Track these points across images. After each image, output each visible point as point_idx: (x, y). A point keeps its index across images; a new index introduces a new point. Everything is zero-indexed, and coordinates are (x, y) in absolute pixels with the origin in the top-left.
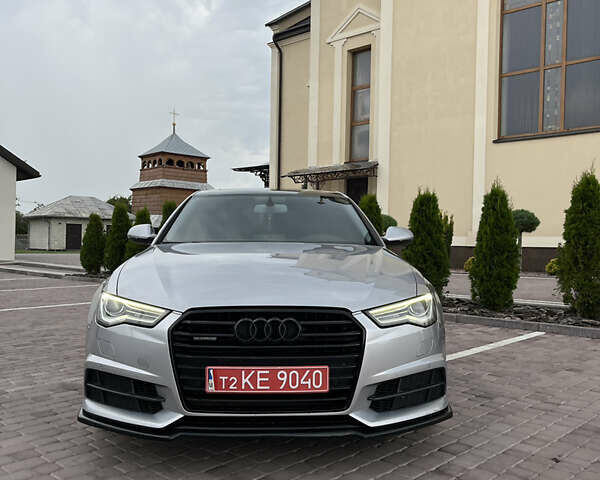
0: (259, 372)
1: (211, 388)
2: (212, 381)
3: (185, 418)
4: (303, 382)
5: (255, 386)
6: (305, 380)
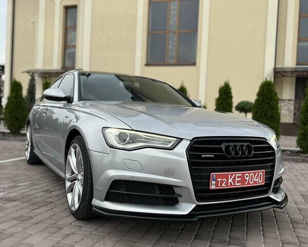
0: (237, 175)
1: (213, 187)
2: (214, 182)
3: (197, 206)
4: (255, 180)
5: (234, 184)
6: (256, 178)
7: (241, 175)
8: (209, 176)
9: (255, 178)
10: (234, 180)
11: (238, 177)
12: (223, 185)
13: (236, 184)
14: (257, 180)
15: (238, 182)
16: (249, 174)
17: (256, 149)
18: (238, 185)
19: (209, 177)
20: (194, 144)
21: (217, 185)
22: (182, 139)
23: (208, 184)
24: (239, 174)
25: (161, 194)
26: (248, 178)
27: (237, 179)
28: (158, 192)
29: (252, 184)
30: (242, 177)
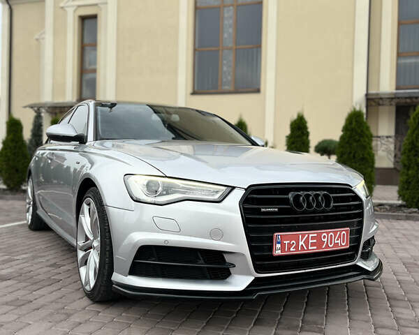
1: (278, 252)
2: (279, 246)
4: (336, 242)
5: (308, 247)
6: (338, 240)
7: (316, 235)
8: (272, 237)
9: (336, 239)
10: (306, 242)
11: (313, 238)
12: (292, 249)
13: (310, 248)
14: (339, 241)
15: (313, 244)
16: (328, 233)
17: (337, 200)
18: (313, 249)
19: (271, 240)
20: (250, 193)
21: (282, 249)
22: (233, 188)
23: (271, 248)
24: (313, 234)
25: (206, 263)
26: (326, 240)
27: (310, 241)
28: (202, 261)
29: (331, 247)
30: (319, 237)
